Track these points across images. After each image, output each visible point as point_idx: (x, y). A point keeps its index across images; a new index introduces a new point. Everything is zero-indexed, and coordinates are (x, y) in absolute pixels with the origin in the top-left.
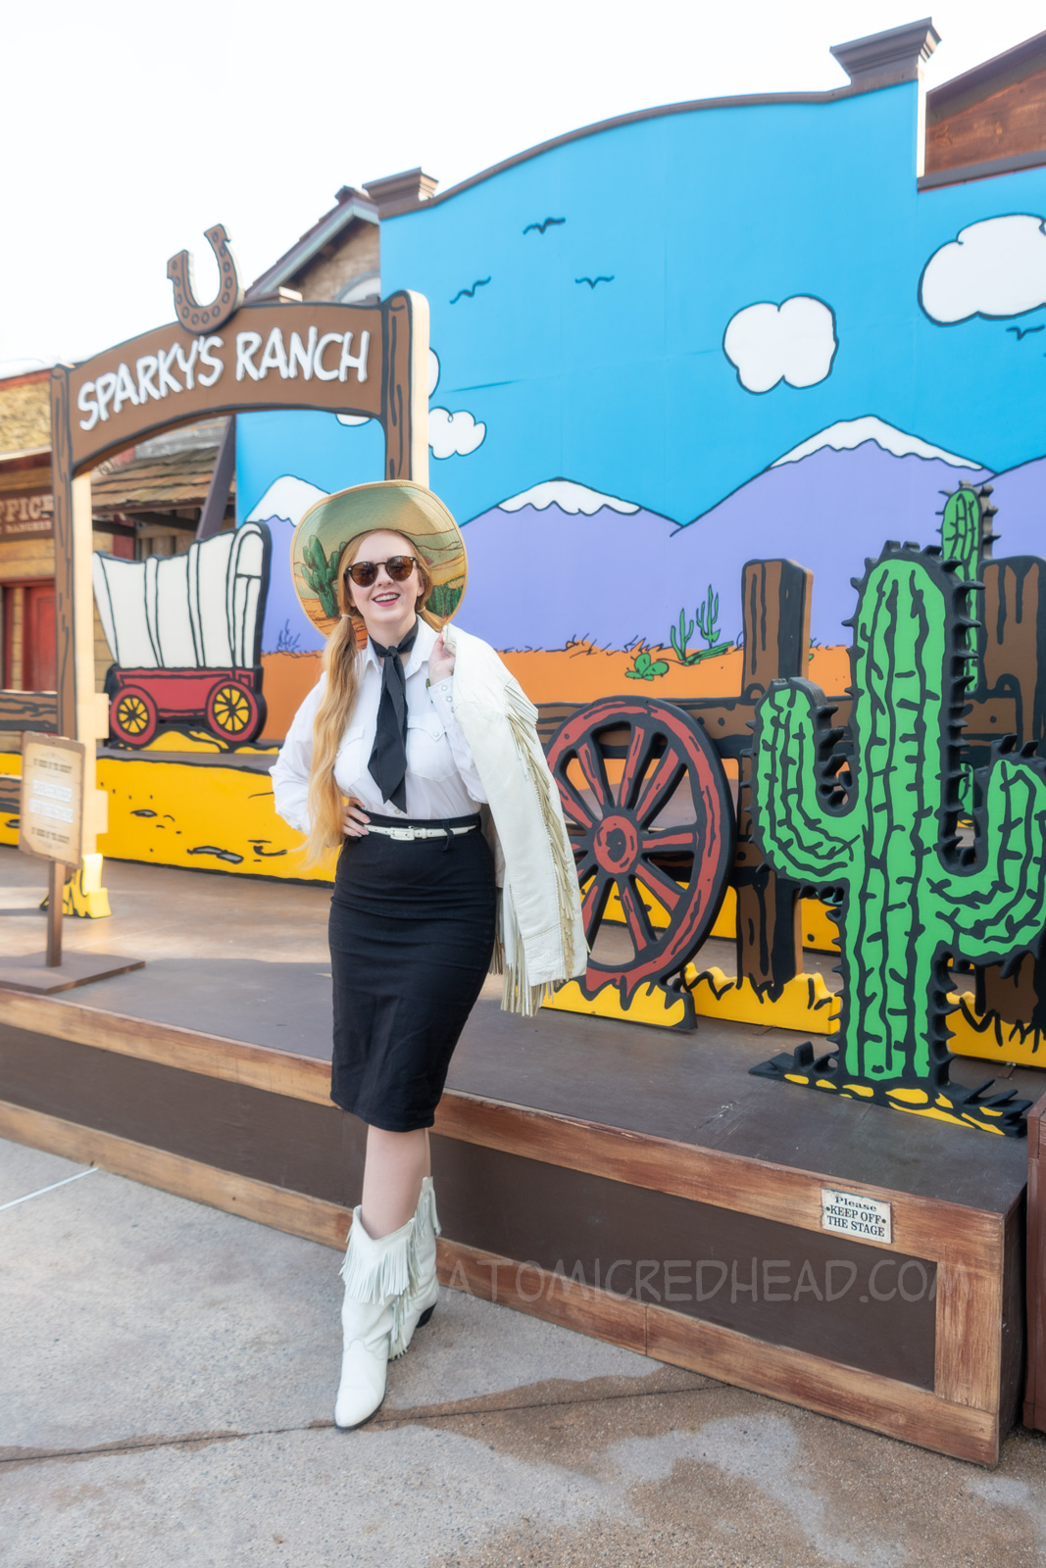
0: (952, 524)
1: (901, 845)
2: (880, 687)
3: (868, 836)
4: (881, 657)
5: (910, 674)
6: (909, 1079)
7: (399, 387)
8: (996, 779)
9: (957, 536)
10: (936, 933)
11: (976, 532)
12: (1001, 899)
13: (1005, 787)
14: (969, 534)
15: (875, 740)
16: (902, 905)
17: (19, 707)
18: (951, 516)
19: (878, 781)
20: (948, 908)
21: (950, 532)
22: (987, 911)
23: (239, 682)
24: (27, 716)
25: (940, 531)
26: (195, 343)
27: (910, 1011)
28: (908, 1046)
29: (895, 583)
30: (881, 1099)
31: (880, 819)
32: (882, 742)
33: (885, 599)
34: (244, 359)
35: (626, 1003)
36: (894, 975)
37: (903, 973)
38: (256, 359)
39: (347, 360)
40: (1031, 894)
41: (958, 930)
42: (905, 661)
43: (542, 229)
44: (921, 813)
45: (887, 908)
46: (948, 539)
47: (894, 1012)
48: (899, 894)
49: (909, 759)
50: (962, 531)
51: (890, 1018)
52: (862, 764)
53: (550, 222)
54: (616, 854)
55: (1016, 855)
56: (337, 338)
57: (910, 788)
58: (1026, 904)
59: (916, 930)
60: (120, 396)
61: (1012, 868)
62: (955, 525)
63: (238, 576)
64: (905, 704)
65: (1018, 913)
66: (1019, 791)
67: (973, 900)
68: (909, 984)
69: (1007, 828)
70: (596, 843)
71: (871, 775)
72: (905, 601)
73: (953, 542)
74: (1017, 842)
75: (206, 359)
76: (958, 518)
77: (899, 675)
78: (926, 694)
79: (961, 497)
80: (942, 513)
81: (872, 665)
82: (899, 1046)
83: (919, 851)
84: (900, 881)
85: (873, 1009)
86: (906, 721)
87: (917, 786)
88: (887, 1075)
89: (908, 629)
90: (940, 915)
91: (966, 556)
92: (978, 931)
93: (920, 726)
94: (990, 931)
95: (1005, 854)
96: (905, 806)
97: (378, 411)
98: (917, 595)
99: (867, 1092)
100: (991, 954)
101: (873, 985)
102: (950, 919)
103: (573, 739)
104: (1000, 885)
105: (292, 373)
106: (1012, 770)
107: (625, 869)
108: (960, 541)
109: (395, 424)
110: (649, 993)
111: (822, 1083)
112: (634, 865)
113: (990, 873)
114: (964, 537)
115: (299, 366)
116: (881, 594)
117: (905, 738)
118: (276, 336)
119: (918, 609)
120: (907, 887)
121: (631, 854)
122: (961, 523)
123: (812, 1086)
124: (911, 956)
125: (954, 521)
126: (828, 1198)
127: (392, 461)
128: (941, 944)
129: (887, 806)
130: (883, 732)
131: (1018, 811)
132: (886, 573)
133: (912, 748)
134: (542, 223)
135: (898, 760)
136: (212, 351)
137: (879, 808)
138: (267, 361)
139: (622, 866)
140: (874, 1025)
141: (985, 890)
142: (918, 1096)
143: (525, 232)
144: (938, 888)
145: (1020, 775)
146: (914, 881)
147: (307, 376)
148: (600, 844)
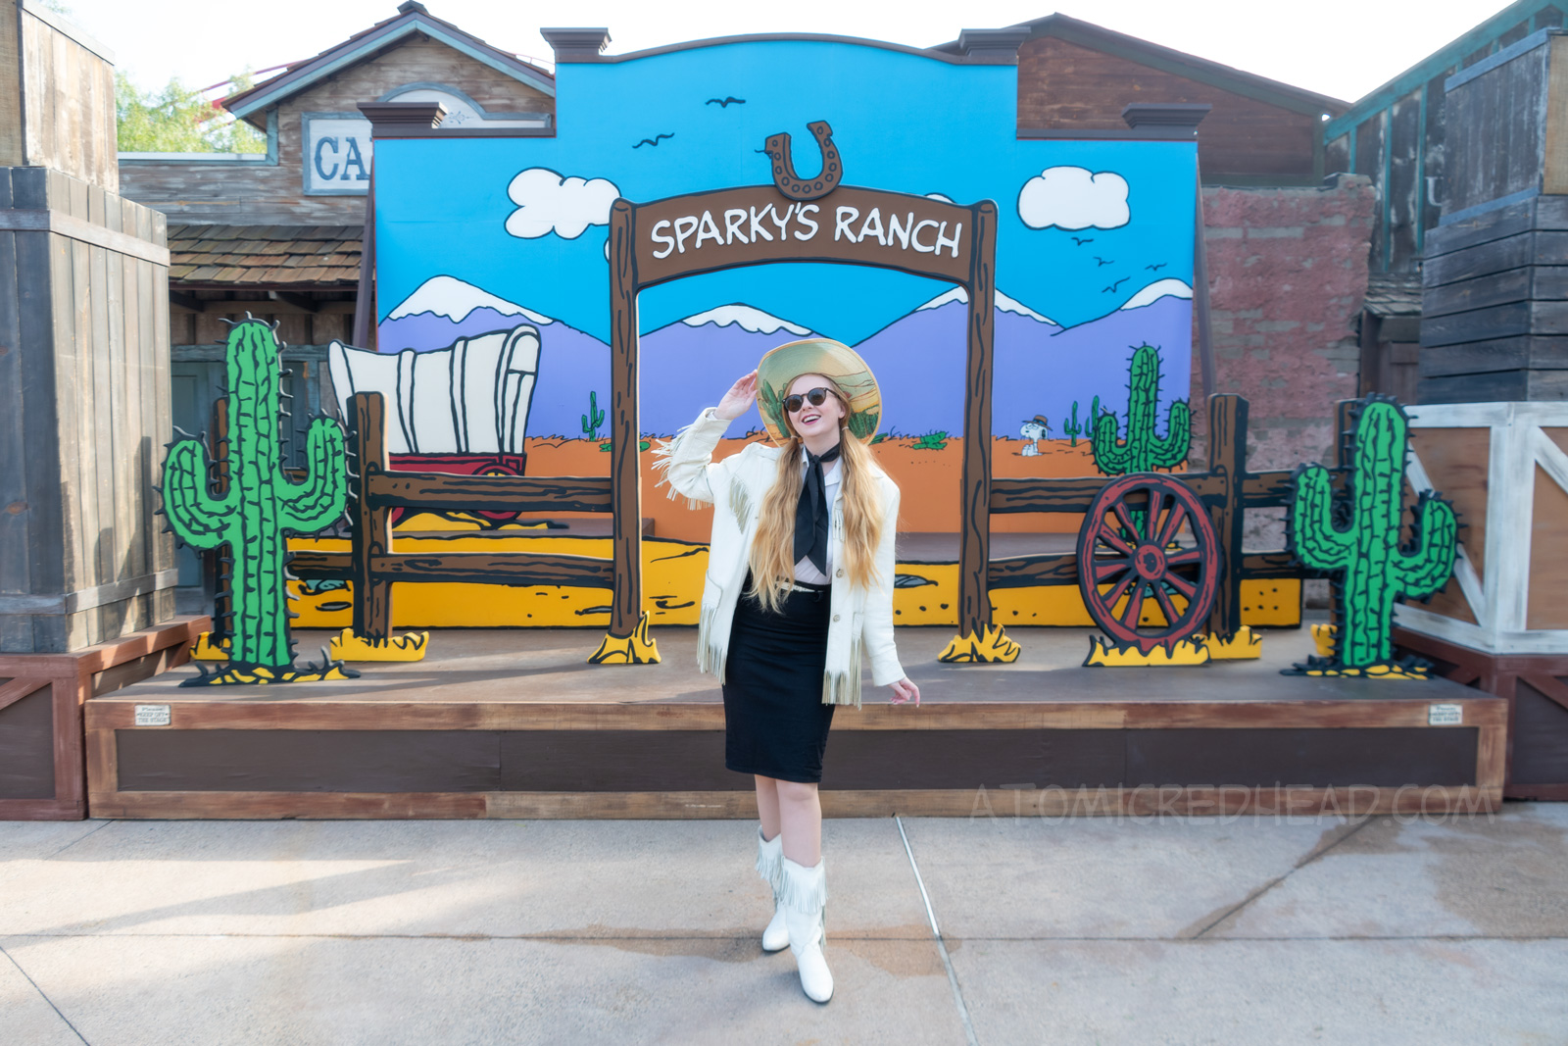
0: (1139, 366)
1: (1378, 545)
2: (1368, 466)
3: (1360, 542)
4: (1370, 451)
5: (1385, 460)
6: (1379, 661)
7: (985, 265)
8: (1427, 510)
9: (1141, 374)
10: (1395, 586)
11: (1155, 372)
12: (1429, 566)
13: (1432, 514)
14: (1150, 374)
15: (1365, 493)
16: (1377, 575)
17: (541, 490)
18: (1138, 361)
19: (1366, 514)
20: (1401, 574)
21: (1136, 371)
22: (1421, 573)
23: (507, 466)
24: (550, 497)
25: (1130, 370)
26: (792, 207)
27: (1380, 628)
28: (1378, 645)
29: (1379, 415)
30: (1363, 674)
31: (1367, 533)
32: (1368, 494)
33: (1373, 422)
34: (842, 226)
35: (1169, 654)
36: (1372, 611)
37: (1377, 608)
38: (855, 227)
39: (942, 240)
40: (1443, 563)
41: (1406, 584)
42: (1383, 453)
43: (724, 105)
44: (1389, 528)
45: (1369, 577)
46: (1135, 376)
47: (1371, 629)
48: (1376, 569)
49: (1383, 502)
50: (1145, 371)
51: (1369, 633)
52: (1358, 506)
53: (731, 100)
54: (1151, 567)
55: (1435, 545)
56: (935, 224)
57: (1383, 516)
58: (1441, 567)
59: (1385, 586)
60: (702, 235)
61: (1434, 552)
62: (1141, 367)
63: (509, 371)
64: (1382, 475)
65: (1436, 573)
66: (1439, 515)
67: (1415, 569)
68: (1379, 614)
69: (1432, 533)
70: (1136, 563)
71: (1362, 511)
72: (1384, 424)
73: (1138, 378)
74: (1437, 539)
75: (801, 219)
76: (1143, 363)
77: (1380, 460)
78: (1393, 470)
79: (1145, 351)
80: (1132, 359)
81: (1364, 455)
82: (1374, 646)
83: (1387, 547)
84: (1377, 563)
85: (1360, 630)
86: (1382, 483)
87: (1387, 515)
88: (1367, 661)
89: (1384, 437)
90: (1397, 578)
91: (1147, 386)
92: (1416, 583)
93: (1390, 485)
94: (1423, 583)
95: (1431, 545)
96: (1380, 525)
97: (966, 278)
98: (1390, 421)
99: (1355, 672)
100: (1424, 594)
101: (1360, 617)
102: (1402, 580)
103: (1112, 500)
104: (1428, 560)
105: (891, 242)
106: (1435, 505)
107: (1158, 576)
108: (1144, 377)
109: (981, 290)
110: (1184, 646)
111: (1330, 673)
112: (1164, 573)
113: (1423, 555)
114: (1147, 375)
115: (896, 237)
116: (1371, 419)
117: (1382, 492)
118: (875, 214)
119: (1391, 428)
120: (1380, 566)
121: (1161, 567)
122: (1145, 367)
123: (1324, 675)
124: (1381, 600)
125: (1140, 364)
126: (1433, 709)
127: (978, 315)
128: (1398, 592)
129: (1371, 526)
130: (1370, 489)
131: (1438, 524)
132: (1374, 410)
133: (1385, 497)
134: (724, 100)
135: (1378, 503)
136: (809, 215)
137: (1366, 528)
138: (865, 230)
139: (1156, 574)
140: (1360, 637)
141: (1420, 563)
142: (1383, 669)
143: (708, 103)
144: (1396, 565)
145: (1439, 508)
146: (1384, 563)
147: (905, 246)
148: (1139, 563)
